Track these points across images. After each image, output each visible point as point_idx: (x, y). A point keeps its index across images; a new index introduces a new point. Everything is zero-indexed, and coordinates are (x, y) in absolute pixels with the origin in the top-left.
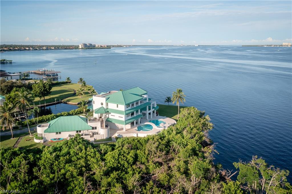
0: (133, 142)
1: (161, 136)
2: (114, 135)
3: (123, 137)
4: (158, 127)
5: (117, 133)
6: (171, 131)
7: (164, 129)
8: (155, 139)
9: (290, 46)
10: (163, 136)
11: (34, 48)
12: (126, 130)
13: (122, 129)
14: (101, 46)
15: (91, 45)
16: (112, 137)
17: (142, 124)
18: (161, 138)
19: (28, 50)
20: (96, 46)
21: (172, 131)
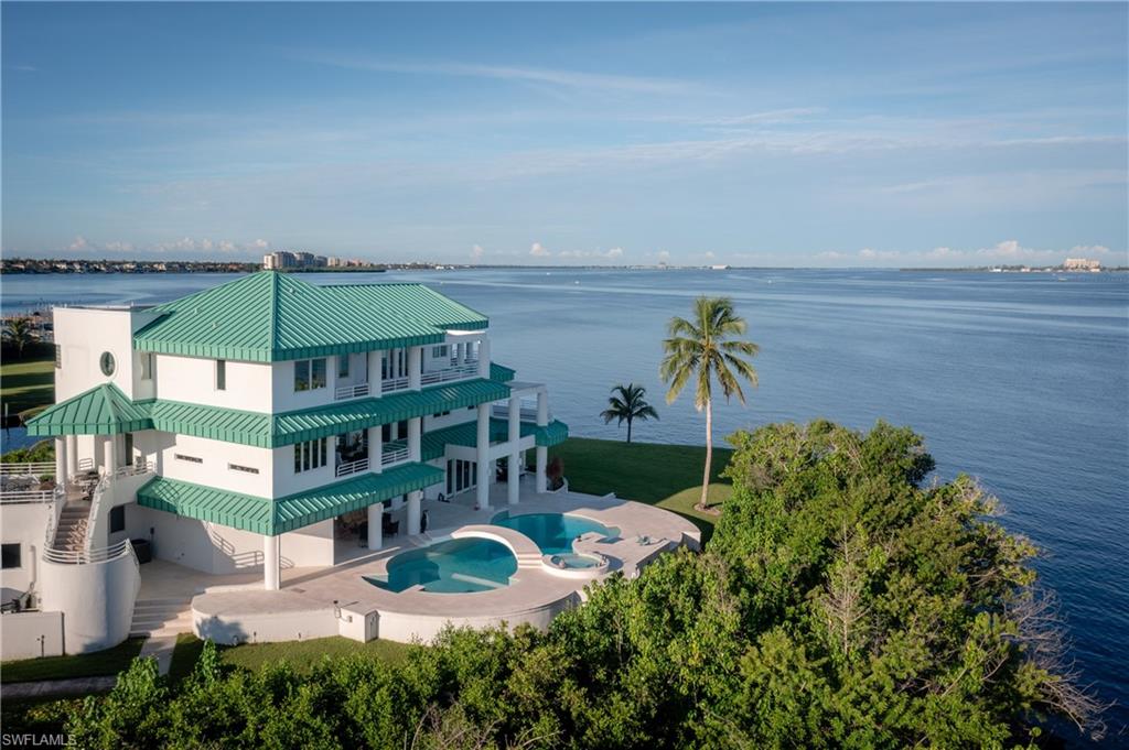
0: (270, 711)
1: (581, 643)
2: (167, 624)
3: (251, 641)
4: (555, 561)
5: (198, 608)
6: (682, 602)
7: (609, 575)
8: (521, 684)
9: (1098, 270)
10: (605, 641)
11: (87, 266)
12: (282, 586)
13: (256, 573)
14: (349, 264)
15: (308, 257)
16: (155, 634)
17: (436, 540)
18: (581, 674)
19: (66, 271)
20: (329, 264)
21: (697, 595)
